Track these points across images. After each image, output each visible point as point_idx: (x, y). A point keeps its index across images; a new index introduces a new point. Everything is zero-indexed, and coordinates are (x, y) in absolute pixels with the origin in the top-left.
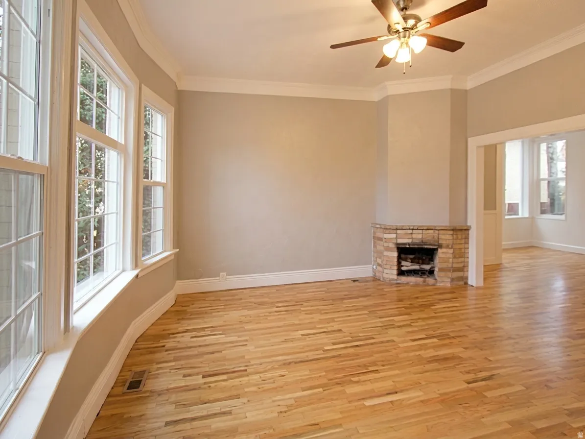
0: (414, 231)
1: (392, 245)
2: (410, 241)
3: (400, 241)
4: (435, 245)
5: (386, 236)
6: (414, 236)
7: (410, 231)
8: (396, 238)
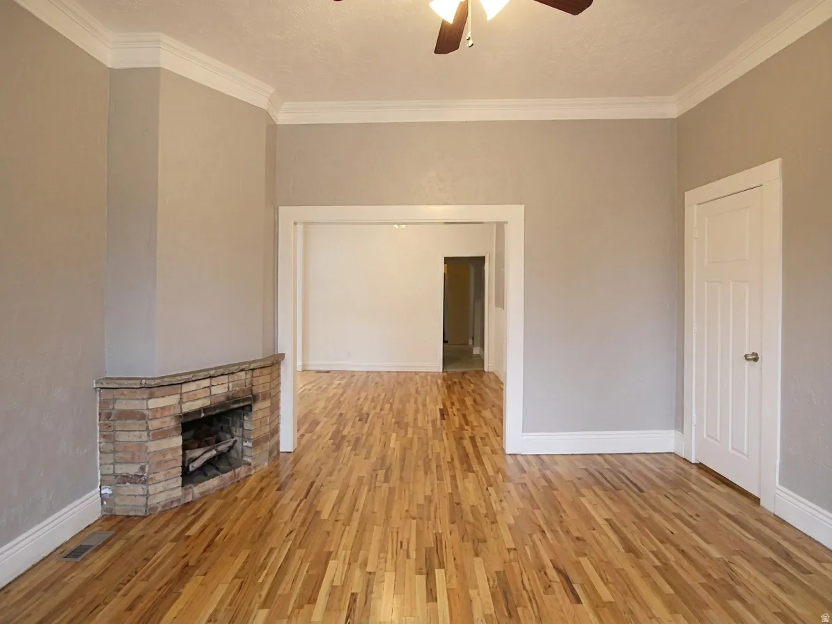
0: (213, 380)
1: (170, 423)
2: (207, 402)
3: (189, 407)
4: (244, 400)
5: (154, 403)
6: (215, 390)
7: (206, 383)
8: (181, 402)
